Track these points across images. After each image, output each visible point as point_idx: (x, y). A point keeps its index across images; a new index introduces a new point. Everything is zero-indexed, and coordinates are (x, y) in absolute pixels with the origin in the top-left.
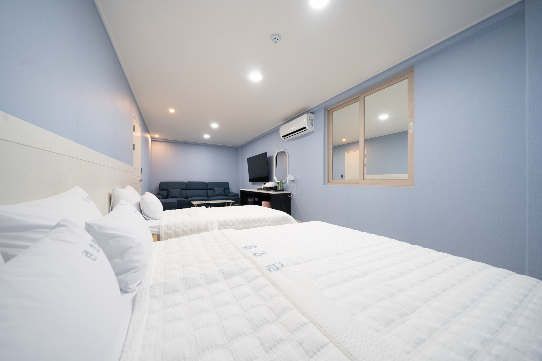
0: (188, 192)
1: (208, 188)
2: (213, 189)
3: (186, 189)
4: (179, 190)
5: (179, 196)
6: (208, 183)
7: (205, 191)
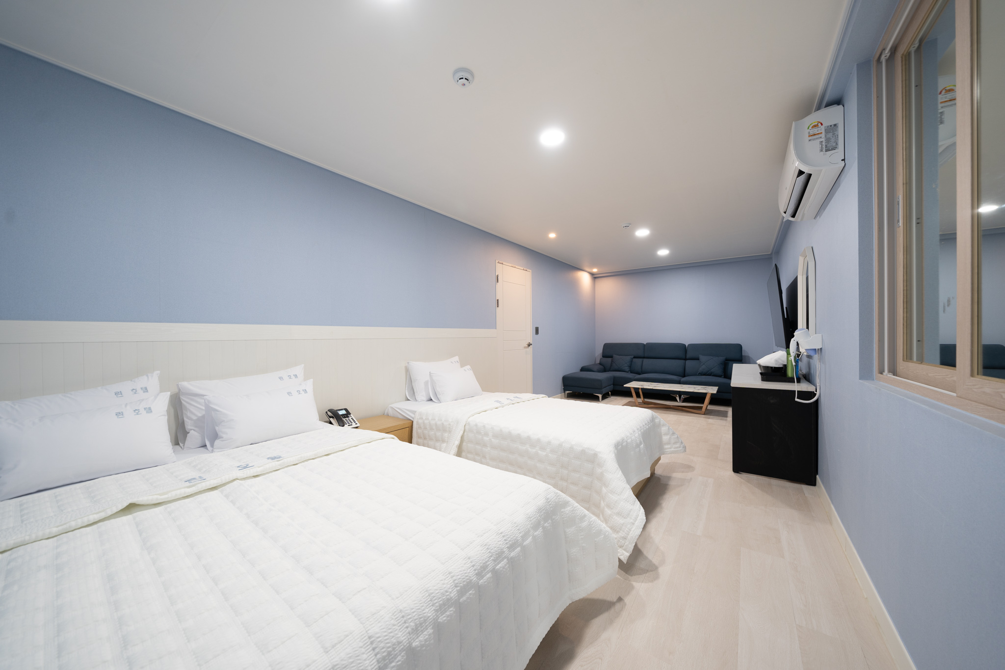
0: (646, 362)
1: (688, 356)
2: (698, 359)
3: (644, 358)
4: (628, 358)
5: (627, 369)
6: (690, 345)
7: (681, 362)
